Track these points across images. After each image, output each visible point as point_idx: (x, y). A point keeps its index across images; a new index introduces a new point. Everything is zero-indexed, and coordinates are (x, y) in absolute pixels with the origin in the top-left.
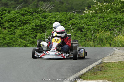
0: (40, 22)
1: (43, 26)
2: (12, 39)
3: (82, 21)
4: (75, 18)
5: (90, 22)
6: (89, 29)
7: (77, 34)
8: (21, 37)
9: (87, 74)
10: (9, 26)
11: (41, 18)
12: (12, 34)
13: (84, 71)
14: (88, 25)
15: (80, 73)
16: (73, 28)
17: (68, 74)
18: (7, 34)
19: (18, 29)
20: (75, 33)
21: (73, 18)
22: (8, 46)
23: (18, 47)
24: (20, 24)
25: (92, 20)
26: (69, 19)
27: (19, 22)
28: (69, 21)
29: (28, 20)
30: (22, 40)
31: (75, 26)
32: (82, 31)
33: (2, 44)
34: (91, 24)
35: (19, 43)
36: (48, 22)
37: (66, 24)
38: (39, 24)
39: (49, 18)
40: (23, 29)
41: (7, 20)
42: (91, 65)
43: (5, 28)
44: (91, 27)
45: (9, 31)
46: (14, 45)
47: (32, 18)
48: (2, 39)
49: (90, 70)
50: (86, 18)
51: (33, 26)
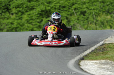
0: (46, 8)
1: (48, 11)
2: (19, 24)
3: (85, 6)
4: (78, 3)
5: (91, 6)
6: (91, 13)
7: (80, 18)
8: (28, 22)
9: (90, 55)
10: (16, 12)
11: (46, 4)
12: (20, 19)
13: (87, 52)
14: (90, 10)
15: (84, 54)
16: (76, 13)
17: (73, 55)
18: (15, 19)
19: (25, 14)
20: (79, 17)
21: (76, 3)
22: (16, 31)
23: (25, 31)
24: (26, 10)
25: (93, 5)
26: (72, 5)
27: (26, 8)
28: (72, 6)
29: (34, 6)
30: (29, 25)
31: (78, 10)
32: (84, 15)
33: (11, 29)
34: (93, 9)
35: (27, 28)
36: (53, 7)
37: (69, 9)
38: (44, 9)
39: (53, 4)
40: (29, 14)
41: (15, 6)
42: (94, 47)
43: (13, 14)
44: (93, 11)
45: (16, 17)
46: (21, 29)
47: (38, 4)
48: (10, 24)
49: (93, 51)
50: (88, 3)
51: (39, 11)
